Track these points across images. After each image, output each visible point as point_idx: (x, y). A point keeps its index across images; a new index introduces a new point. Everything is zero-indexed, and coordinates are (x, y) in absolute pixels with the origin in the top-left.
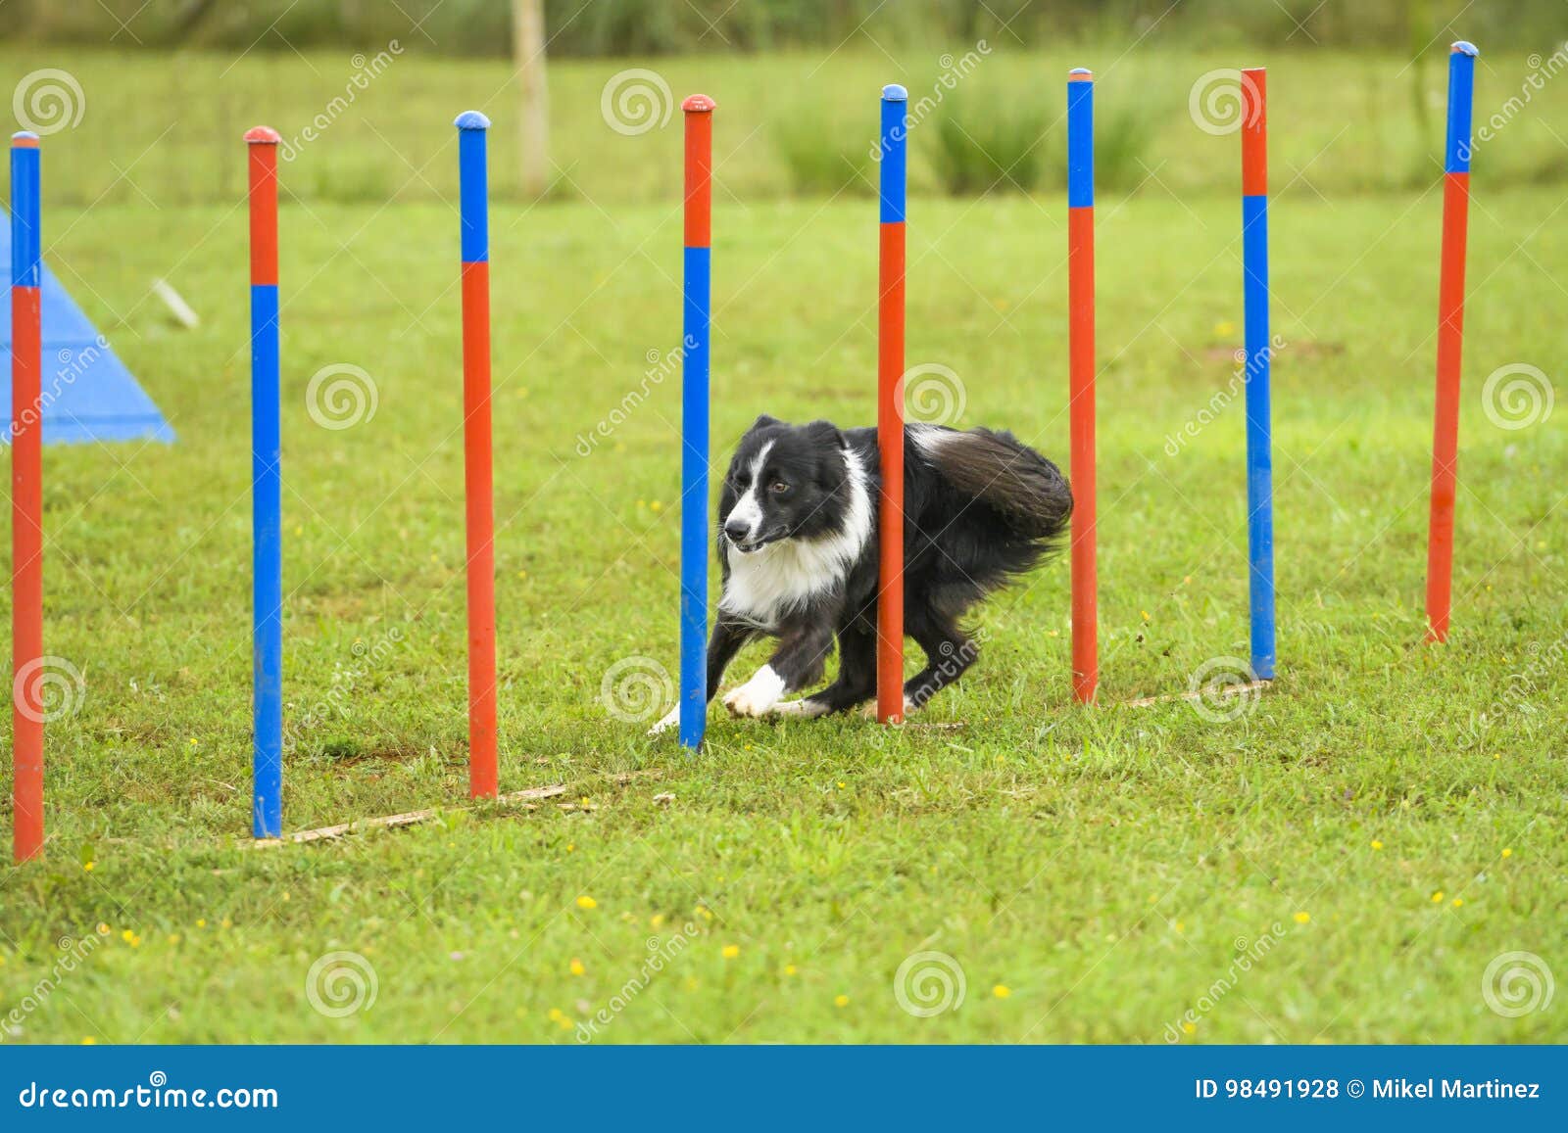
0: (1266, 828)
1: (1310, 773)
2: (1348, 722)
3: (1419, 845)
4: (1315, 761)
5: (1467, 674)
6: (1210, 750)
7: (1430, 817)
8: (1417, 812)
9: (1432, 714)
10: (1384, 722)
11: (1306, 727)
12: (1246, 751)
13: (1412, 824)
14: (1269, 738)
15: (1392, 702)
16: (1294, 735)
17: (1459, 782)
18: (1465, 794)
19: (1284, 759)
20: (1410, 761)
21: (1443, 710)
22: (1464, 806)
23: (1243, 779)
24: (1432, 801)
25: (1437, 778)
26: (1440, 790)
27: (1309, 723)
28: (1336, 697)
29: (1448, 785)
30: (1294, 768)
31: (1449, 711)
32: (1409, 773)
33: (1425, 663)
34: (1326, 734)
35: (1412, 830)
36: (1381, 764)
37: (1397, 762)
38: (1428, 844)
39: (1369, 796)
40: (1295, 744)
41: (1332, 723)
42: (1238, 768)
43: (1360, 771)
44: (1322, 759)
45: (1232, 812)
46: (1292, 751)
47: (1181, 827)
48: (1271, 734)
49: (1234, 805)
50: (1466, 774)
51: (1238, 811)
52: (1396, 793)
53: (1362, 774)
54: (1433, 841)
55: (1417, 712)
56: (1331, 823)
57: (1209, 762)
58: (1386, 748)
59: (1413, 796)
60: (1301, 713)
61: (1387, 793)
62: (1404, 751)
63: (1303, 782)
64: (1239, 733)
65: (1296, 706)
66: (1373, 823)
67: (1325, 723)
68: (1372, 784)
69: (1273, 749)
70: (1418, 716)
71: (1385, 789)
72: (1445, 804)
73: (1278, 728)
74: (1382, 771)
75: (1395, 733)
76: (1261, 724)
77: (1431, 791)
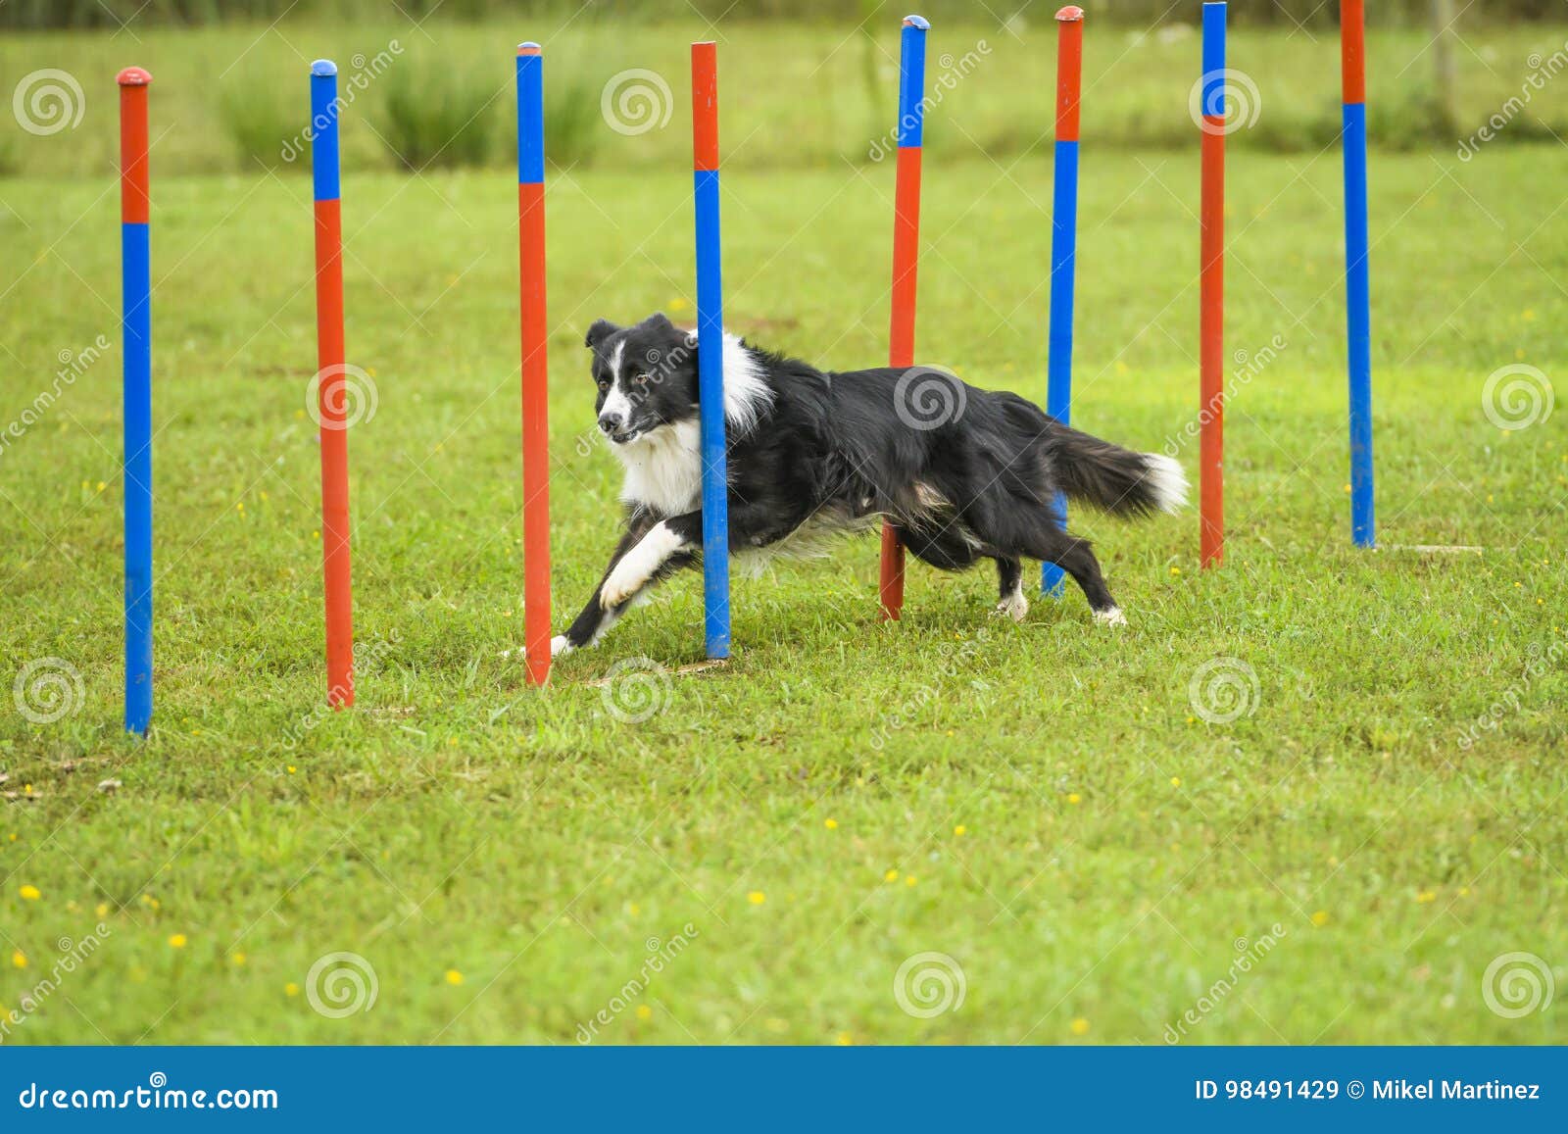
0: (721, 808)
1: (765, 753)
2: (803, 701)
3: (873, 824)
4: (770, 740)
5: (921, 651)
6: (665, 731)
7: (884, 795)
8: (871, 790)
9: (886, 692)
10: (839, 700)
11: (762, 706)
12: (701, 731)
13: (868, 802)
14: (723, 718)
15: (846, 680)
16: (749, 715)
17: (913, 759)
18: (919, 772)
19: (740, 738)
20: (866, 739)
21: (897, 688)
22: (918, 783)
23: (698, 760)
24: (886, 779)
25: (890, 756)
26: (894, 768)
27: (764, 702)
28: (791, 676)
29: (902, 762)
30: (749, 747)
31: (902, 689)
32: (864, 751)
33: (879, 641)
34: (779, 712)
35: (864, 806)
36: (835, 742)
37: (851, 740)
38: (882, 822)
39: (823, 776)
40: (749, 723)
41: (787, 702)
42: (693, 748)
43: (814, 750)
44: (777, 738)
45: (687, 792)
46: (746, 730)
47: (636, 809)
48: (727, 713)
49: (689, 786)
50: (921, 751)
51: (692, 791)
52: (851, 772)
53: (817, 754)
54: (887, 818)
55: (872, 690)
56: (786, 803)
57: (664, 742)
58: (840, 726)
59: (868, 774)
60: (756, 692)
61: (842, 772)
62: (858, 729)
63: (758, 762)
64: (694, 713)
65: (750, 685)
66: (826, 802)
67: (780, 701)
68: (826, 762)
69: (729, 728)
70: (872, 695)
71: (839, 767)
72: (899, 781)
73: (732, 707)
74: (837, 749)
75: (849, 711)
76: (716, 703)
77: (885, 768)
